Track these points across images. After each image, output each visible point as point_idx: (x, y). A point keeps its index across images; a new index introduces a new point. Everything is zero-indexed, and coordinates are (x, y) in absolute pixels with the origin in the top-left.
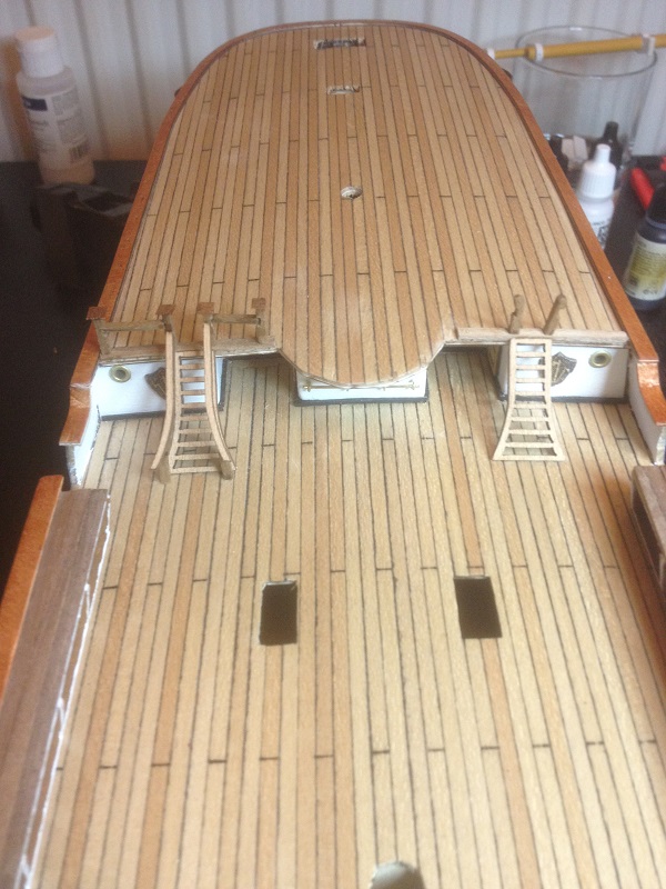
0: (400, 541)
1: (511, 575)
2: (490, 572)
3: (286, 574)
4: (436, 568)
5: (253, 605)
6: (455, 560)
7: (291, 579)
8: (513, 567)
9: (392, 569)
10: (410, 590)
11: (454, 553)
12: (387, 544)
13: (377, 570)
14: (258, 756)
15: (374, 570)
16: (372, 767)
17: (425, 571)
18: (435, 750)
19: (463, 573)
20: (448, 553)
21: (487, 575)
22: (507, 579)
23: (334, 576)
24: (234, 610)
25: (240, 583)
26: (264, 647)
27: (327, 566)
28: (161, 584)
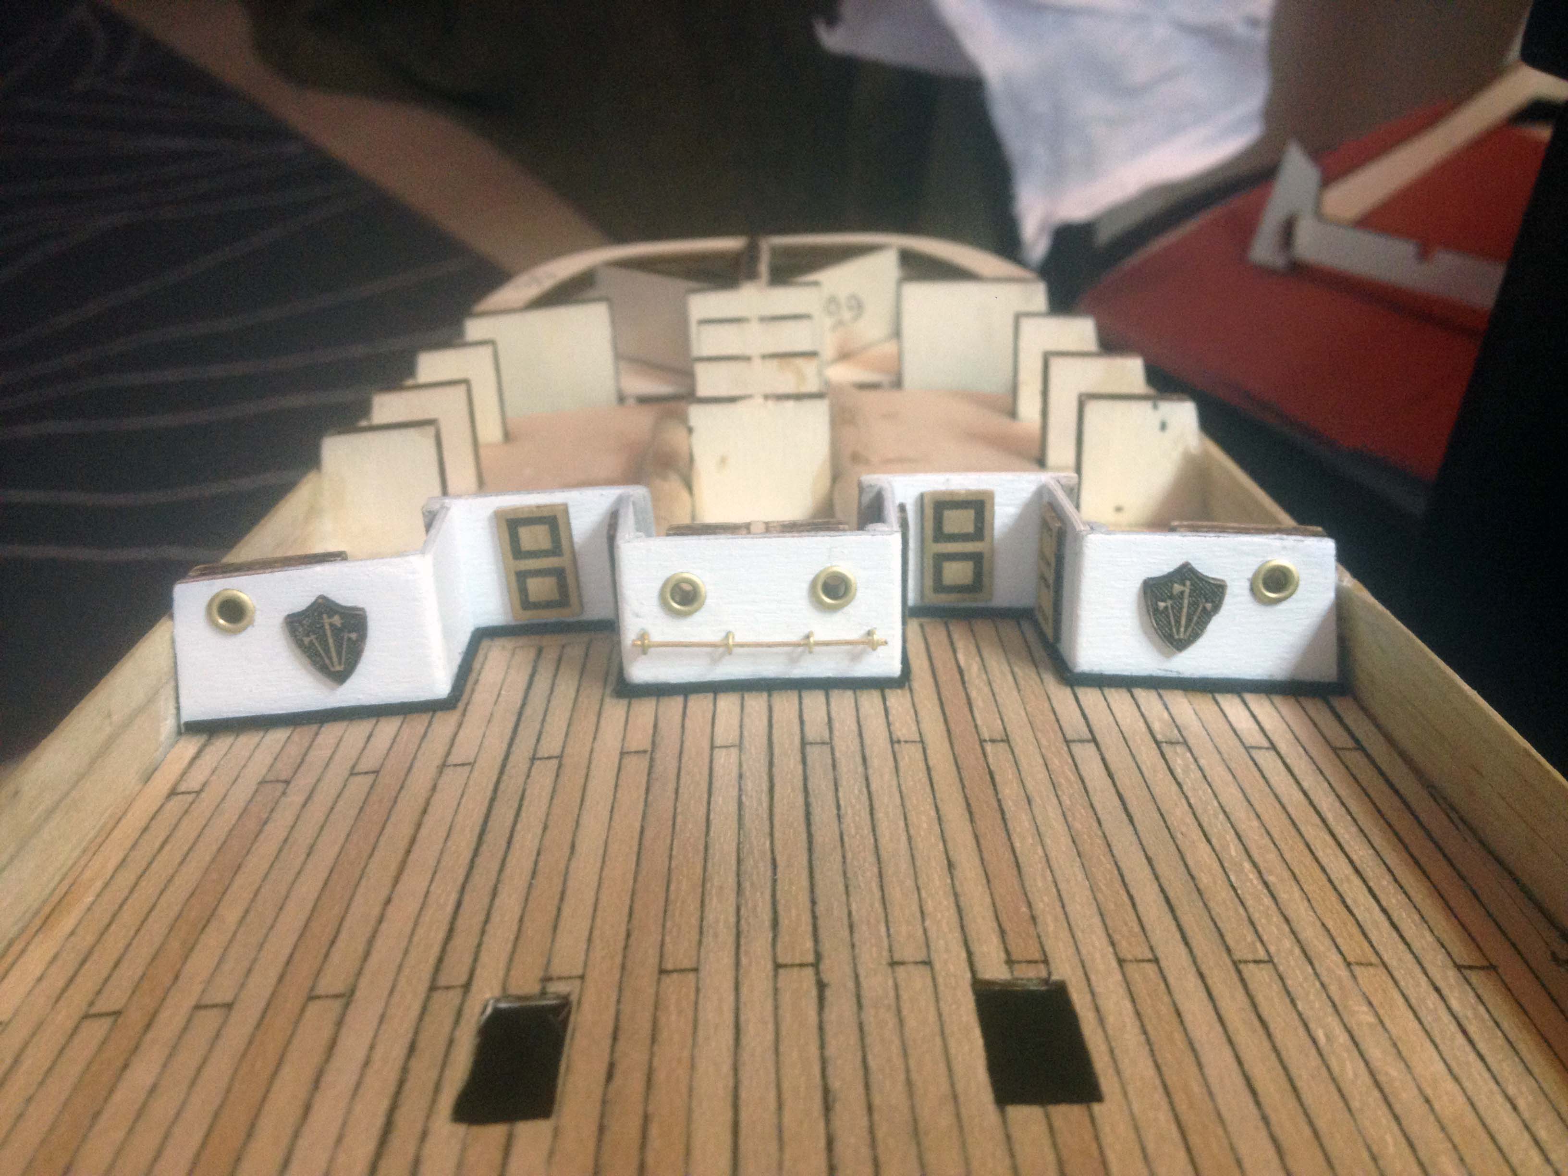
0: (839, 912)
1: (1119, 977)
2: (1064, 970)
3: (547, 979)
4: (927, 963)
5: (451, 1042)
6: (975, 948)
7: (558, 988)
8: (1121, 962)
9: (816, 965)
10: (860, 1006)
11: (972, 934)
12: (806, 918)
13: (778, 966)
15: (770, 966)
17: (901, 971)
19: (994, 969)
20: (957, 934)
21: (1055, 977)
22: (1108, 982)
23: (667, 980)
25: (428, 998)
26: (461, 1129)
27: (652, 960)
28: (229, 1006)
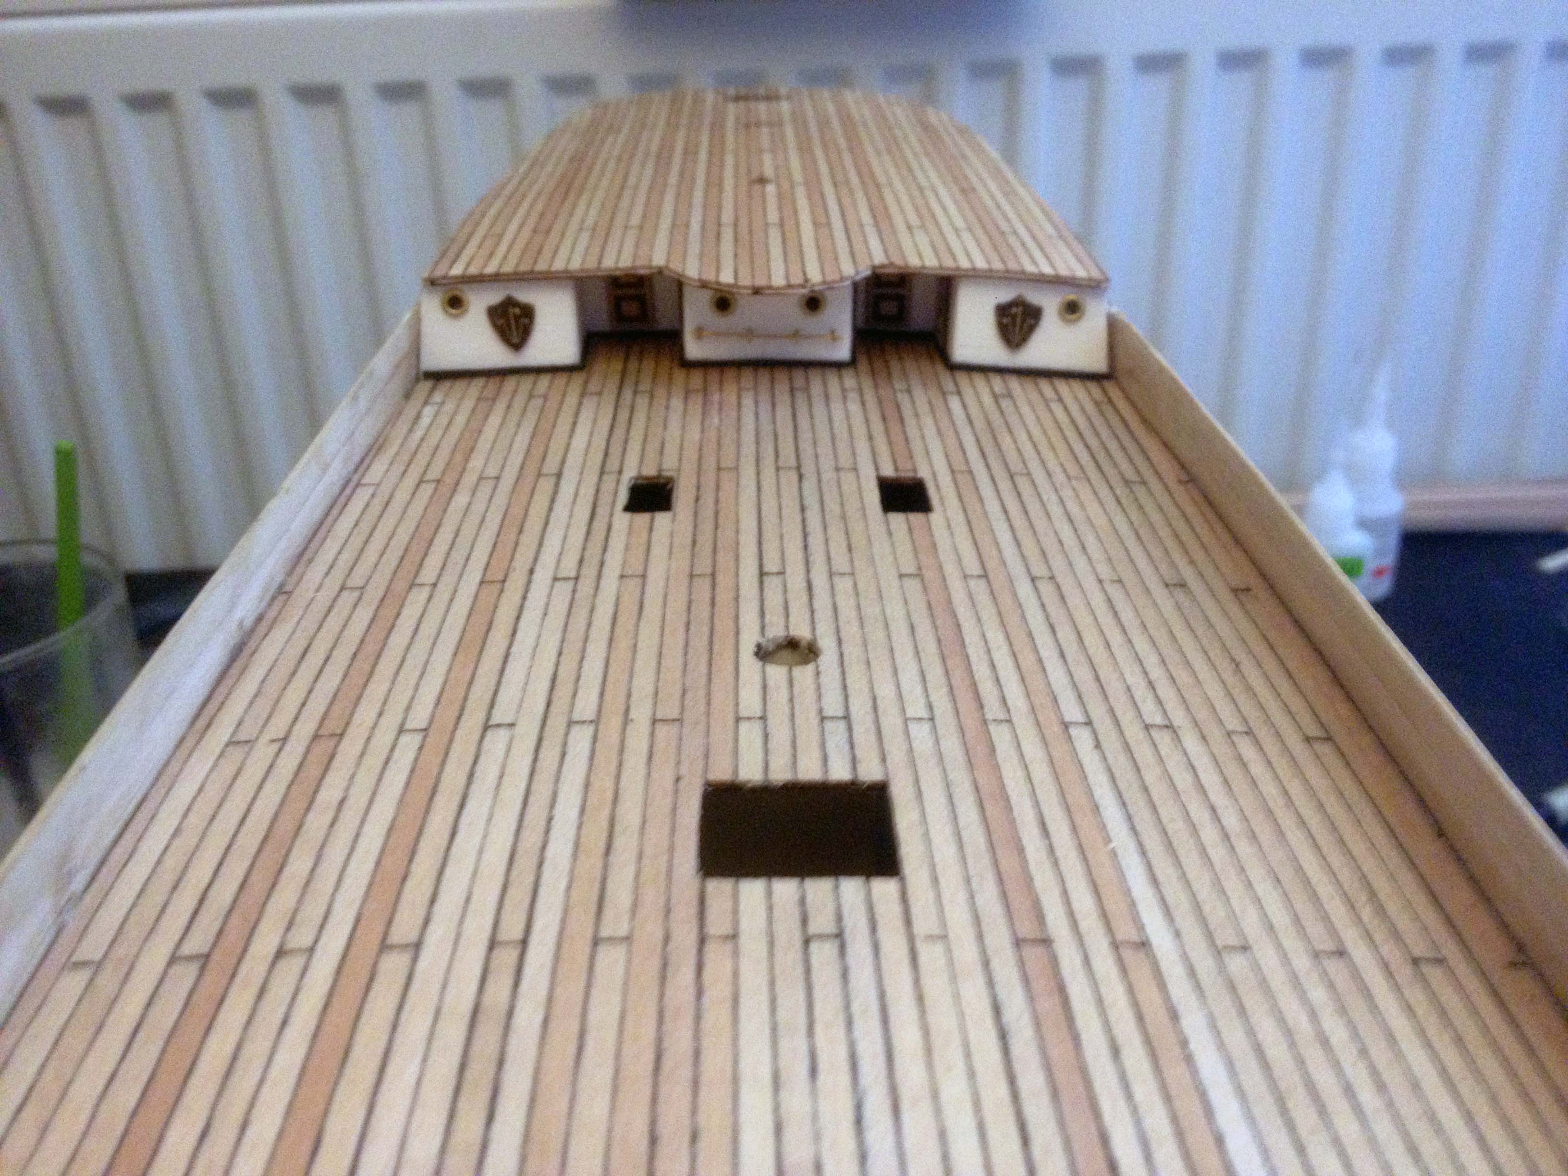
0: (810, 452)
1: (950, 479)
2: (924, 473)
3: (660, 470)
4: (855, 469)
5: (616, 489)
6: (879, 465)
7: (666, 474)
8: (953, 473)
9: (798, 468)
10: (819, 482)
11: (878, 460)
12: (793, 451)
13: (778, 469)
14: (617, 573)
15: (774, 468)
16: (761, 583)
17: (841, 471)
18: (842, 574)
19: (888, 471)
20: (871, 460)
21: (919, 476)
22: (945, 479)
23: (722, 472)
24: (592, 491)
25: (600, 477)
26: (628, 516)
27: (714, 465)
28: (498, 478)
